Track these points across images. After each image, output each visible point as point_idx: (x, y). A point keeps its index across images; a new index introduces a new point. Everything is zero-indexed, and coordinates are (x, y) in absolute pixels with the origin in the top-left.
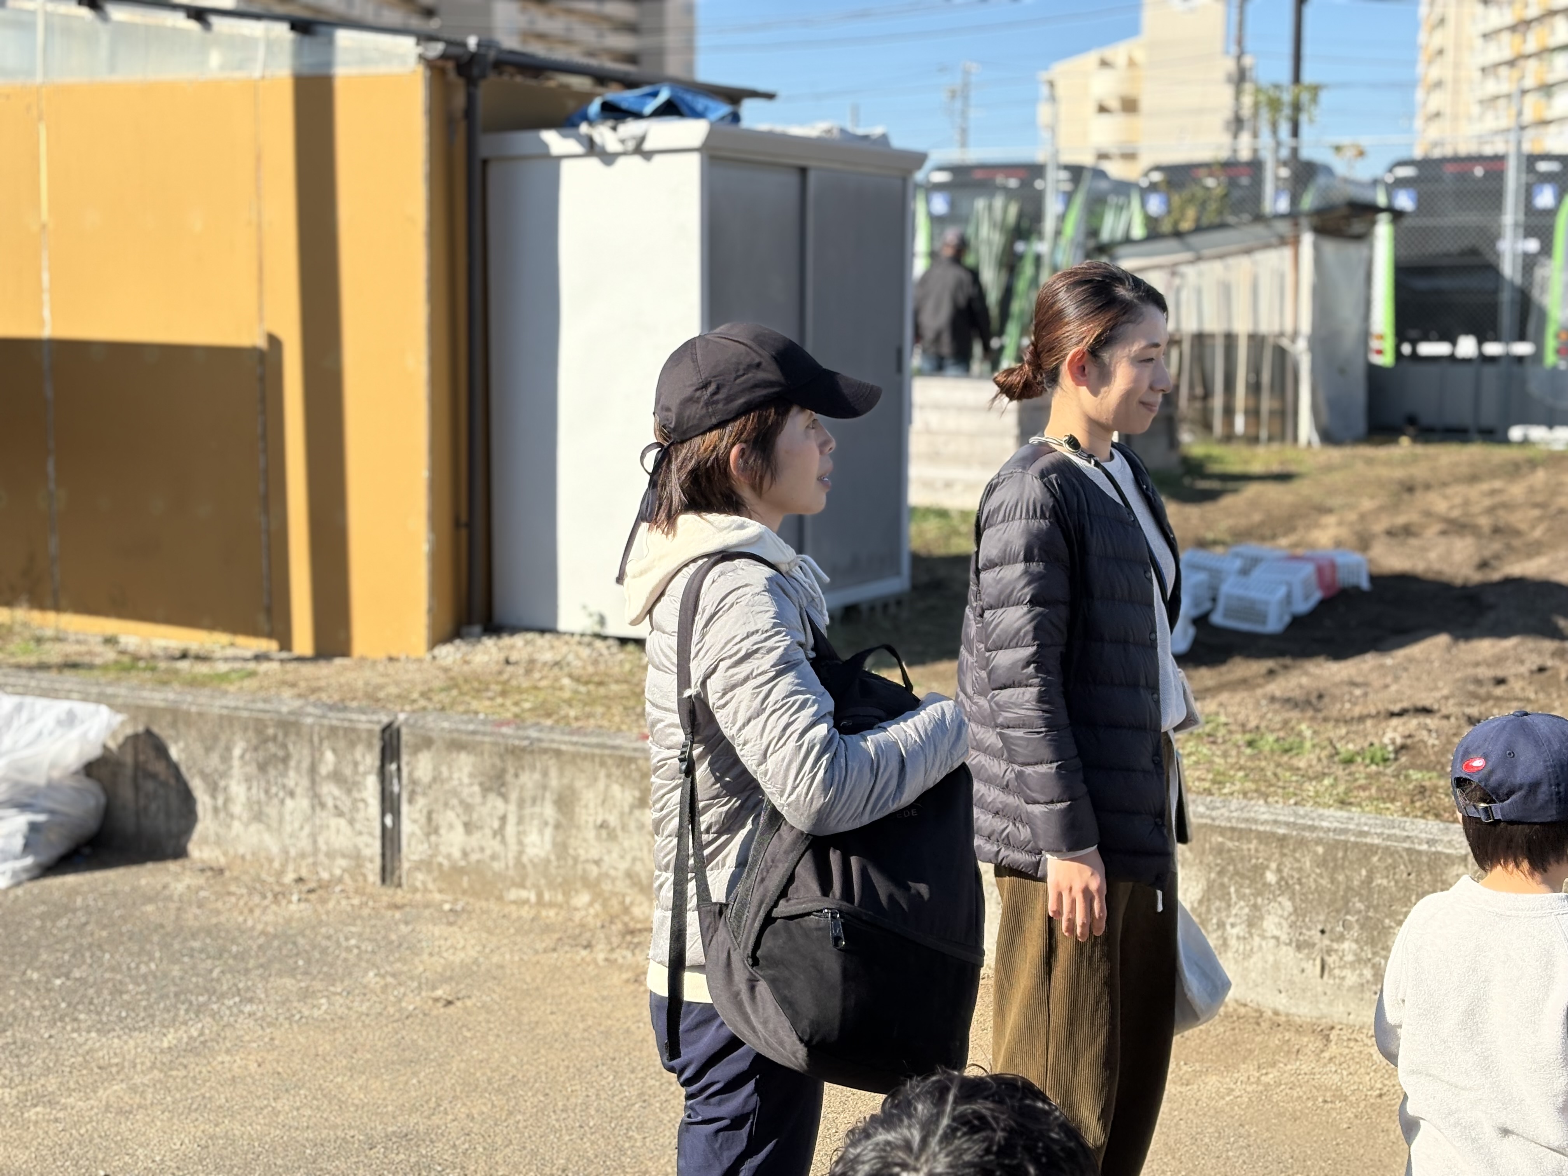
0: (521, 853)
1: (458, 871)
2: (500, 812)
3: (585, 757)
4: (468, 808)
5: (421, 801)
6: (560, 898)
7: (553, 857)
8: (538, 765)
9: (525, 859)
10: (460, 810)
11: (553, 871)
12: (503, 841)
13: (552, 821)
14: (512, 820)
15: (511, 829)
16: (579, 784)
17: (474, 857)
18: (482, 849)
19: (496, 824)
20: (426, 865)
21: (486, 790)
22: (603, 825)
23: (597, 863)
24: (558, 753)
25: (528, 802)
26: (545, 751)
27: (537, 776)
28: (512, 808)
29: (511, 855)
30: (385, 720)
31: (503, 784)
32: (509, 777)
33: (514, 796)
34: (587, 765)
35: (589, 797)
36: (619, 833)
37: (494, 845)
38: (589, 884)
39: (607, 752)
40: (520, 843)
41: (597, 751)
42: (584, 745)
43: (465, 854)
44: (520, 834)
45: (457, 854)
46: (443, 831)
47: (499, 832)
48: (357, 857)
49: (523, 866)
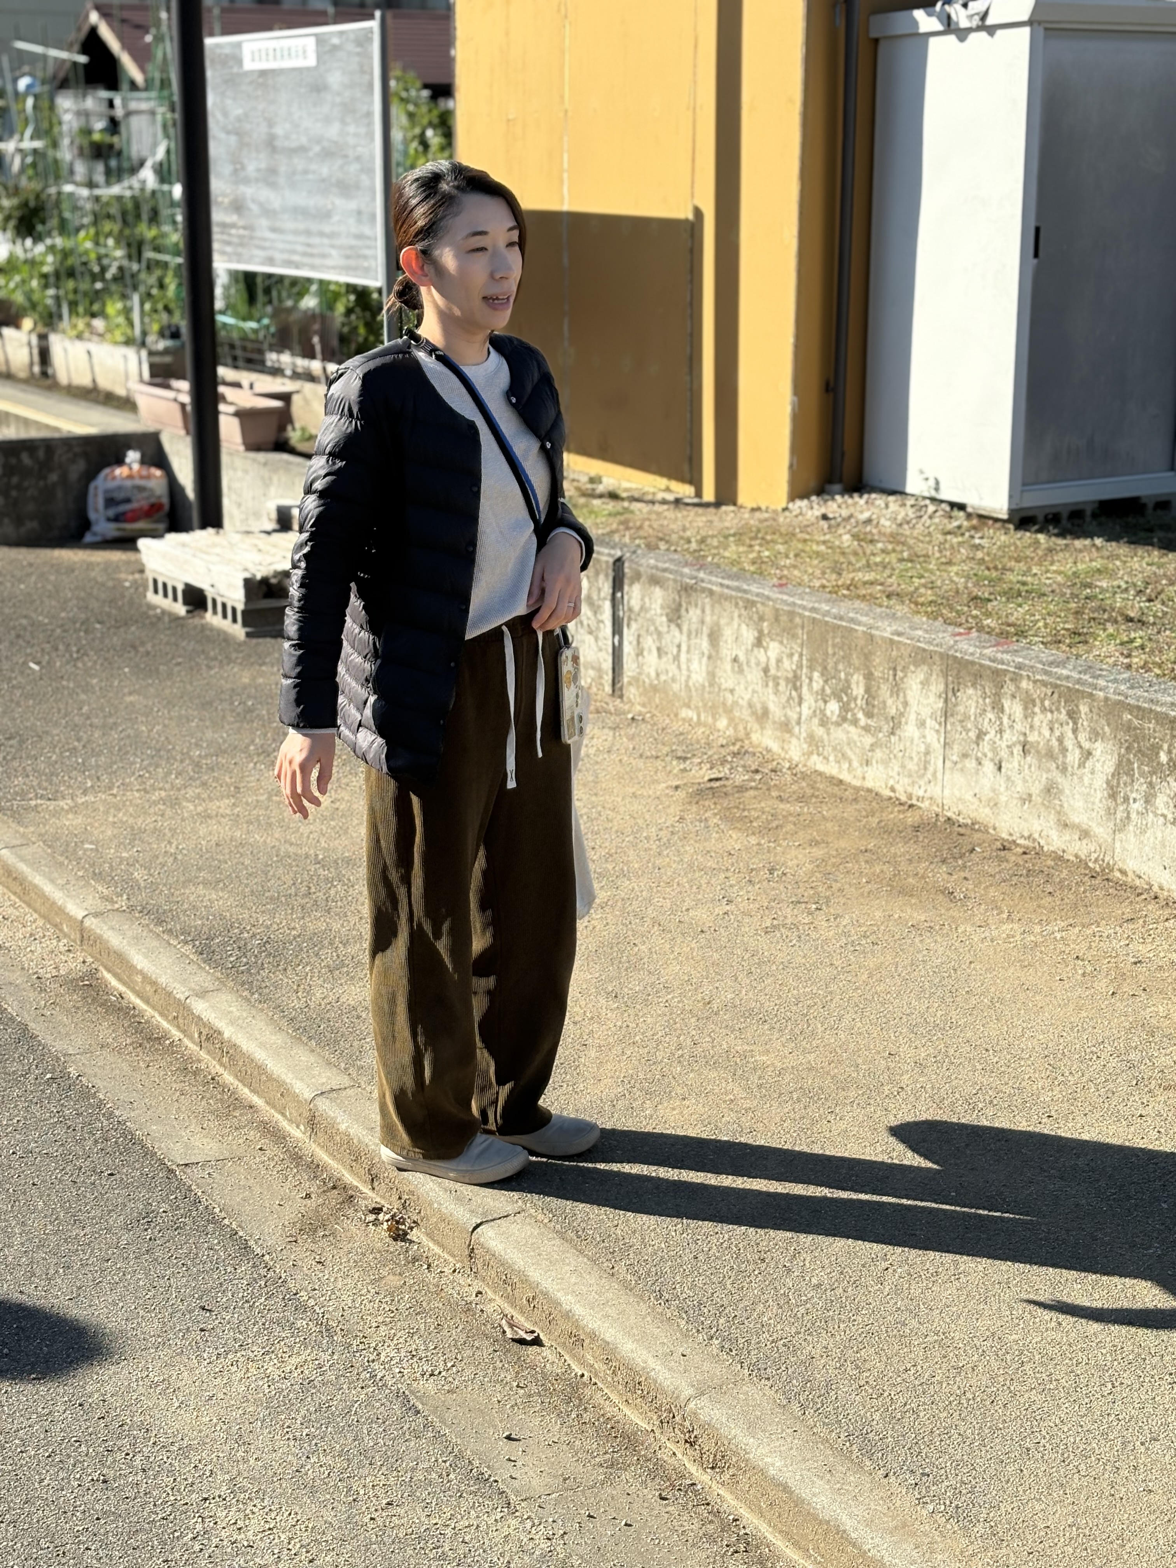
0: (689, 677)
1: (655, 689)
2: (677, 641)
3: (728, 598)
4: (660, 634)
5: (634, 626)
6: (710, 720)
7: (707, 684)
8: (700, 603)
9: (691, 684)
10: (655, 637)
11: (706, 696)
12: (679, 667)
13: (706, 653)
14: (684, 648)
15: (683, 657)
16: (723, 622)
17: (663, 678)
18: (667, 672)
19: (675, 651)
20: (636, 680)
21: (670, 621)
22: (735, 660)
23: (732, 691)
24: (711, 593)
25: (694, 634)
26: (703, 590)
27: (698, 612)
28: (684, 638)
29: (683, 679)
30: (619, 553)
31: (679, 617)
32: (683, 612)
33: (685, 628)
34: (727, 604)
35: (728, 633)
36: (745, 667)
37: (673, 668)
38: (728, 711)
39: (740, 595)
40: (688, 669)
41: (734, 593)
42: (728, 587)
43: (658, 675)
44: (689, 660)
45: (653, 674)
46: (645, 653)
47: (677, 658)
48: (599, 670)
49: (688, 688)
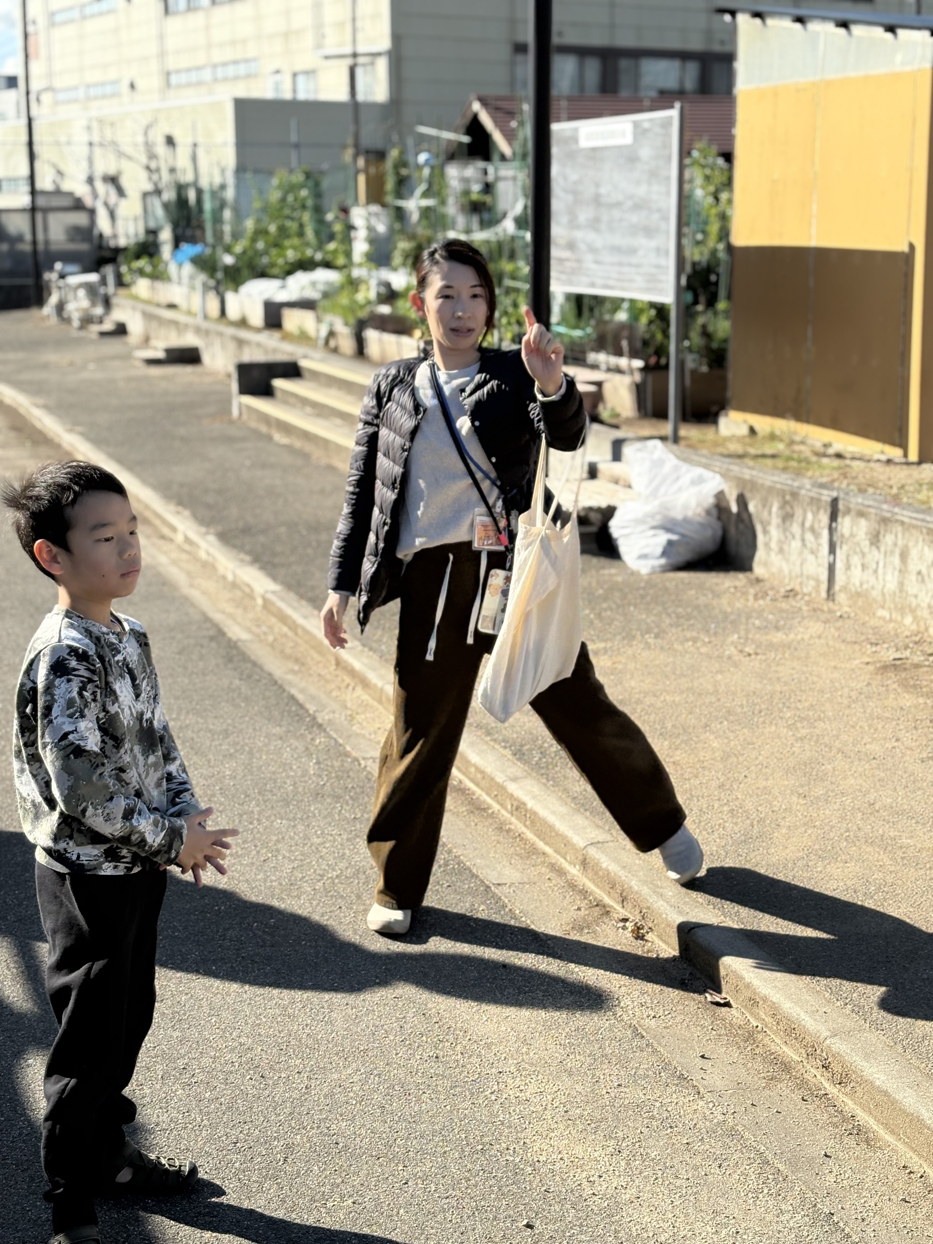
0: (884, 586)
1: (858, 594)
2: (876, 559)
3: (915, 527)
4: (863, 554)
5: (845, 547)
6: (899, 618)
7: (897, 591)
8: (894, 531)
9: (885, 590)
10: (860, 555)
11: (897, 600)
12: (877, 578)
13: (898, 568)
14: (881, 564)
15: (880, 571)
16: (911, 544)
17: (865, 586)
18: (868, 582)
19: (874, 566)
20: (844, 588)
21: (872, 544)
22: (919, 573)
23: (916, 596)
24: (902, 523)
25: (888, 554)
26: (897, 521)
27: (893, 537)
28: (882, 556)
29: (880, 587)
30: (835, 494)
31: (878, 541)
32: (881, 537)
33: (882, 549)
34: (914, 531)
35: (914, 553)
36: (926, 578)
37: (872, 580)
38: (913, 611)
39: (924, 524)
40: (884, 580)
41: (919, 523)
42: (916, 519)
43: (861, 585)
44: (885, 574)
45: (858, 584)
46: (853, 568)
47: (876, 571)
48: (818, 581)
49: (883, 594)
